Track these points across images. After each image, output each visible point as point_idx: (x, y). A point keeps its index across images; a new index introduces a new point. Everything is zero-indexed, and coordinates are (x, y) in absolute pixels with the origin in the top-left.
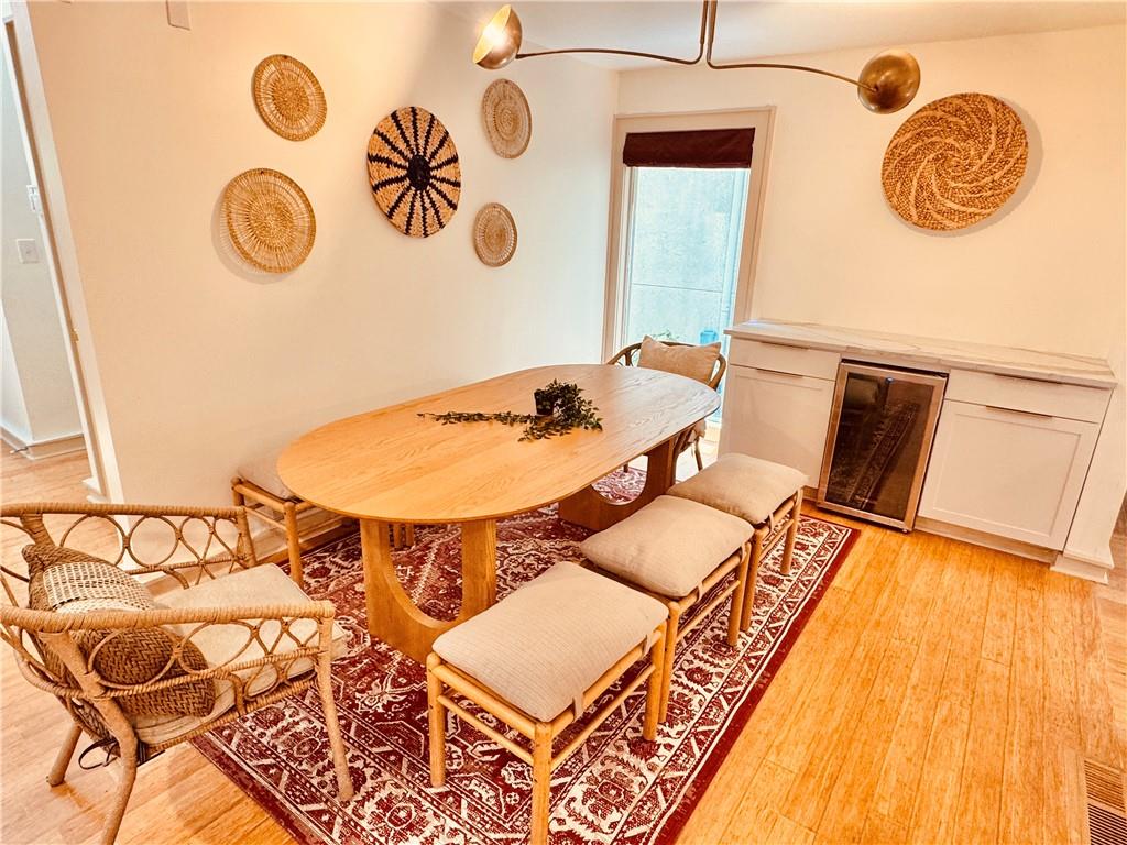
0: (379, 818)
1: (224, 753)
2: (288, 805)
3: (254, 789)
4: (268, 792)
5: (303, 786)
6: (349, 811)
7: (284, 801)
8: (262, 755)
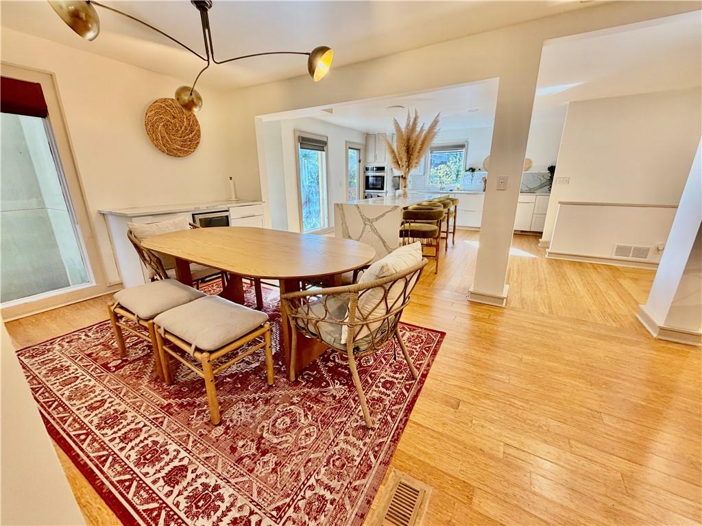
0: (401, 372)
1: (391, 441)
2: (408, 400)
3: (406, 416)
4: (405, 410)
5: (396, 399)
6: (402, 381)
7: (407, 402)
8: (386, 423)
